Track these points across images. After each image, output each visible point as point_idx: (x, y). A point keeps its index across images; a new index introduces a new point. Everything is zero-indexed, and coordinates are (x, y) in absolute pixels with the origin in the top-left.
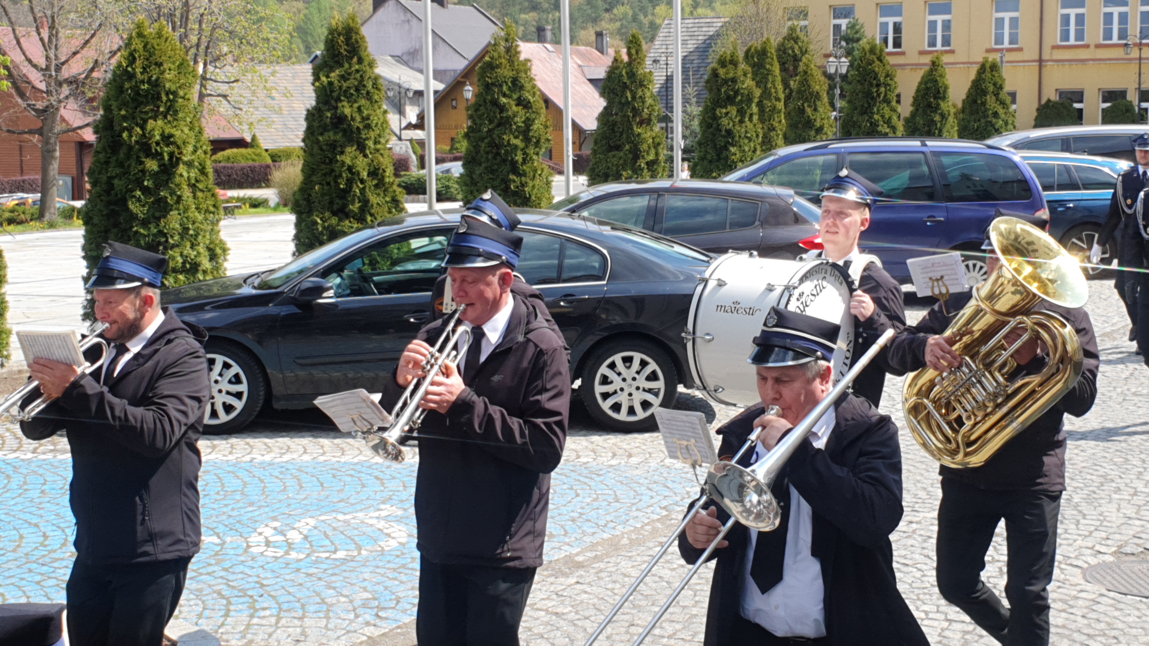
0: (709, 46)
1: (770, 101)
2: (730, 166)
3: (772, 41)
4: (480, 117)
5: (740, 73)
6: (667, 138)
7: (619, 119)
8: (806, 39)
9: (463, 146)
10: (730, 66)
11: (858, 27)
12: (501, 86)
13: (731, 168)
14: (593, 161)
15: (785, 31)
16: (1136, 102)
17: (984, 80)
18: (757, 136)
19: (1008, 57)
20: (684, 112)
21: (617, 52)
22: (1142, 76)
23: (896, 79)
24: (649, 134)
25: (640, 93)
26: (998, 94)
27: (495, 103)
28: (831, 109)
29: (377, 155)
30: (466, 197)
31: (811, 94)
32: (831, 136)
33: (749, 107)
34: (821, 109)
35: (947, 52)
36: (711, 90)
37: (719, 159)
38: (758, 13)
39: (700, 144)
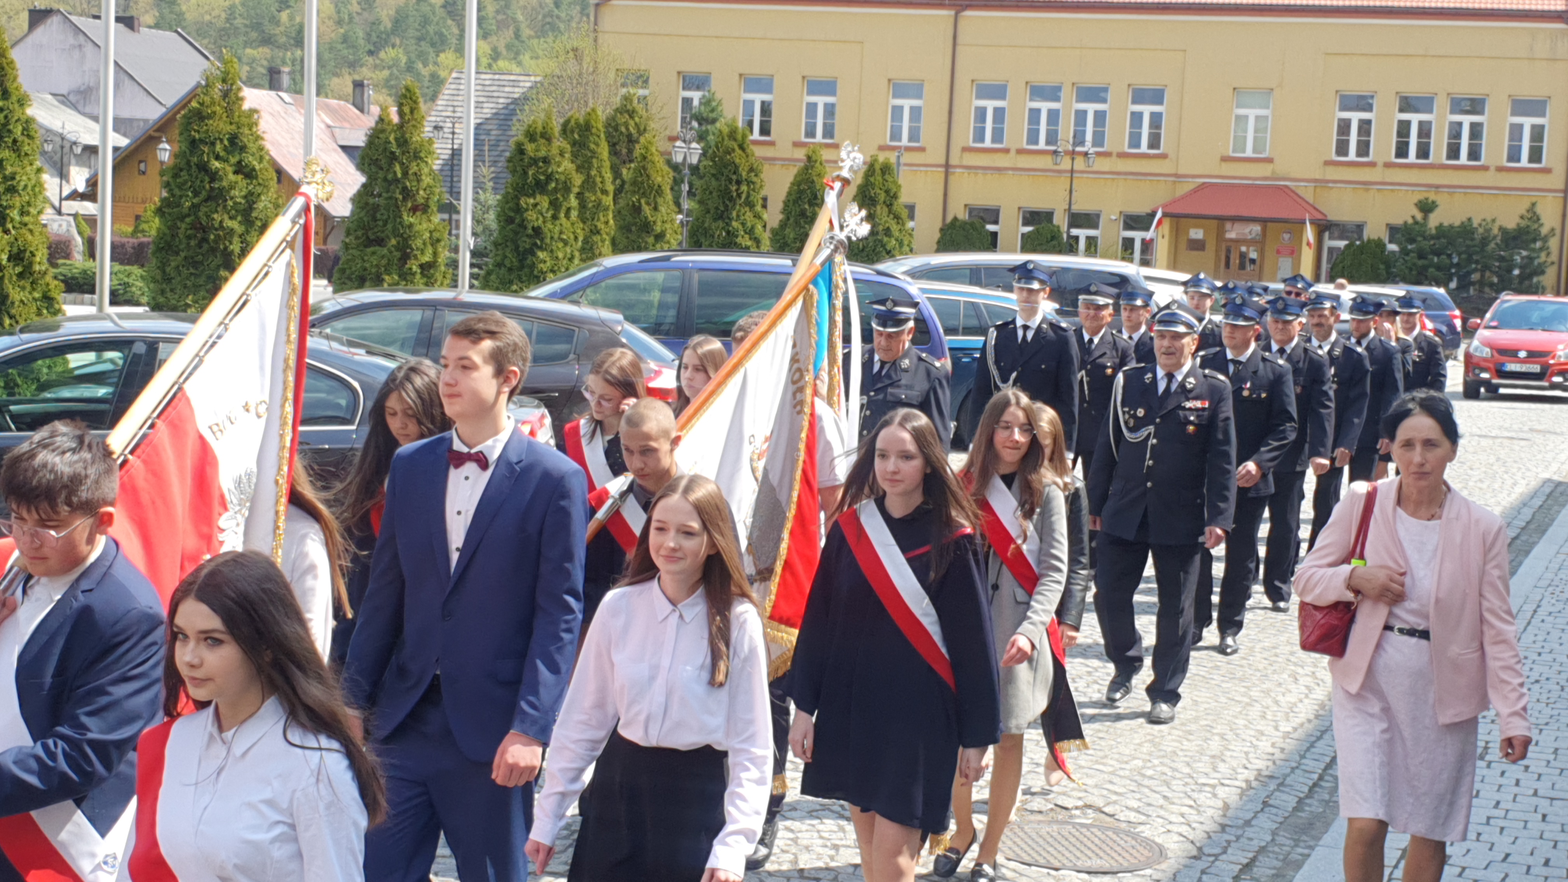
0: (513, 113)
1: (595, 194)
2: (538, 277)
3: (599, 113)
4: (180, 187)
5: (555, 151)
6: (450, 234)
7: (381, 201)
8: (644, 114)
9: (153, 226)
10: (543, 141)
11: (714, 104)
12: (213, 144)
13: (538, 279)
14: (343, 259)
15: (617, 101)
16: (1064, 228)
17: (873, 185)
18: (576, 238)
19: (906, 158)
20: (476, 200)
21: (384, 109)
22: (1074, 193)
23: (762, 176)
24: (425, 226)
25: (414, 168)
26: (891, 205)
27: (203, 168)
28: (676, 210)
29: (24, 231)
30: (154, 298)
31: (651, 187)
32: (674, 244)
33: (566, 198)
34: (663, 209)
35: (828, 146)
36: (514, 172)
37: (522, 268)
38: (580, 75)
39: (496, 244)
